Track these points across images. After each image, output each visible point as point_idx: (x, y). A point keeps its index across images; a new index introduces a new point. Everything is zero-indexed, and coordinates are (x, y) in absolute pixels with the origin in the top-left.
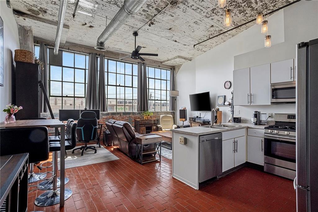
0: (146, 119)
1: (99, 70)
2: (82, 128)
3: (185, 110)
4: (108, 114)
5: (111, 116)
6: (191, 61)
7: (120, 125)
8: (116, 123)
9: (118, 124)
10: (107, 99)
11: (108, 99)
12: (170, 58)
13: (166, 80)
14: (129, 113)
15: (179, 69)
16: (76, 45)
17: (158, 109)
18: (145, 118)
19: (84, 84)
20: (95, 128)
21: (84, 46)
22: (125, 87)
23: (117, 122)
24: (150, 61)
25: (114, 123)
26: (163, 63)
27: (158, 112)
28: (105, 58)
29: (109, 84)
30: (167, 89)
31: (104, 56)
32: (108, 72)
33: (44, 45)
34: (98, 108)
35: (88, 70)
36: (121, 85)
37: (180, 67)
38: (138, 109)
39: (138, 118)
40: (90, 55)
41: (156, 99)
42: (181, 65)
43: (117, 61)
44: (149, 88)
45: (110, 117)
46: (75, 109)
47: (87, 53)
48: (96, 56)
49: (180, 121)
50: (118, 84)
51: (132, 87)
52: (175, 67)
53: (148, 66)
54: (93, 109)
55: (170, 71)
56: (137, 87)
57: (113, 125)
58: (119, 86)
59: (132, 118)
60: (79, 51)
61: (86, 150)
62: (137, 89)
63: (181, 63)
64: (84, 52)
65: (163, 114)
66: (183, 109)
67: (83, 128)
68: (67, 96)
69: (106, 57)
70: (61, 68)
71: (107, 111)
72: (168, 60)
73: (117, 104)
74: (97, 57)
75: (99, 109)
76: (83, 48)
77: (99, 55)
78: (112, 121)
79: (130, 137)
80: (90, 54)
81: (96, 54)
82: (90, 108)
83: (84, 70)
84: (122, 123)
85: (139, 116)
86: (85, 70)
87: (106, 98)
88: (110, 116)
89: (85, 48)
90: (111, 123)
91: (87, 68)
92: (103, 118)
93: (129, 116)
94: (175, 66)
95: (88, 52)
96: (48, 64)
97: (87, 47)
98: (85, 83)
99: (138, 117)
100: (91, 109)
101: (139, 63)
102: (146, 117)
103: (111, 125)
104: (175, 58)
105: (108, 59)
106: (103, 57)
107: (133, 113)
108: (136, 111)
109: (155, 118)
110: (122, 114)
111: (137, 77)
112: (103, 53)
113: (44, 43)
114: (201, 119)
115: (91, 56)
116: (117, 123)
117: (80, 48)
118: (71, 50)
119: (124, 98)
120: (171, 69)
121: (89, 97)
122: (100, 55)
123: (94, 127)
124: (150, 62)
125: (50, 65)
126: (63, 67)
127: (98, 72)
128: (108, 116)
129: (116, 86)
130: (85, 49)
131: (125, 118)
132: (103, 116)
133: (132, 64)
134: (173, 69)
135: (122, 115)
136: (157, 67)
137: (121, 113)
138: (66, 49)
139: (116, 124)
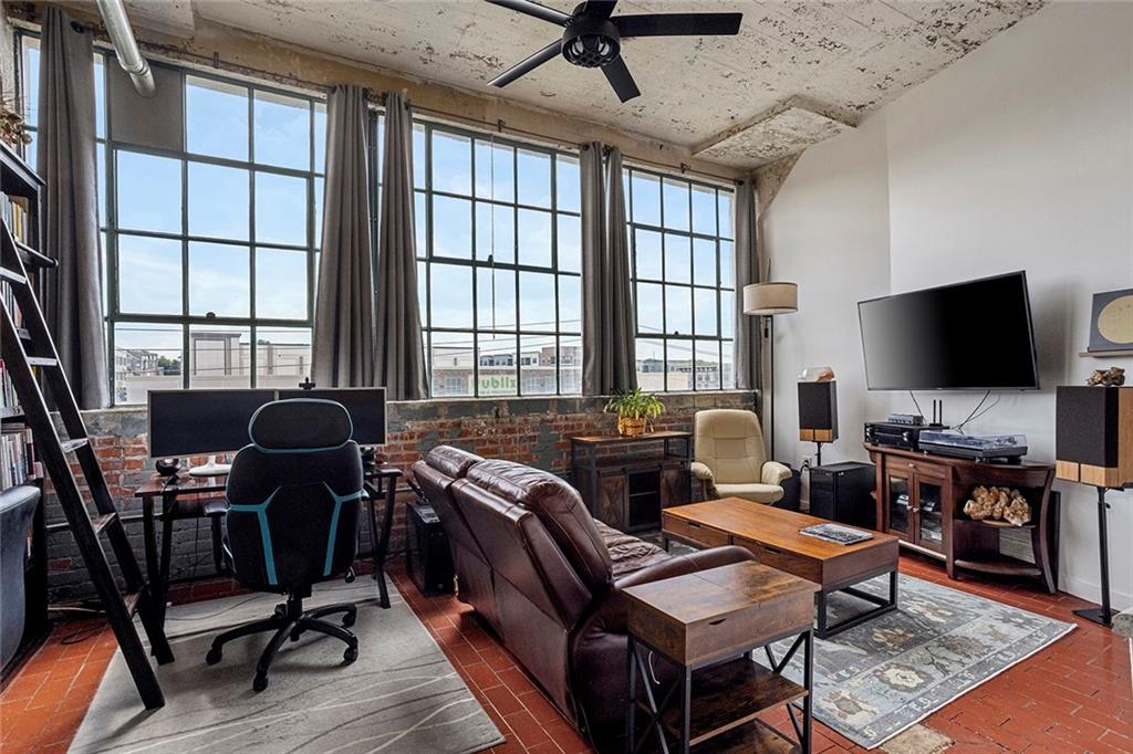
0: (630, 432)
1: (380, 180)
2: (260, 509)
3: (828, 384)
4: (432, 411)
5: (451, 421)
6: (854, 126)
7: (507, 496)
8: (474, 472)
9: (486, 486)
10: (425, 334)
11: (429, 330)
12: (743, 114)
13: (717, 239)
14: (541, 405)
15: (781, 179)
16: (257, 43)
17: (680, 384)
18: (625, 427)
19: (305, 253)
20: (345, 505)
21: (300, 50)
22: (517, 268)
23: (486, 468)
24: (641, 138)
25: (463, 473)
26: (703, 154)
27: (680, 398)
28: (412, 120)
29: (435, 254)
30: (719, 282)
31: (408, 107)
32: (429, 192)
33: (67, 25)
34: (378, 379)
35: (323, 180)
36: (495, 260)
37: (790, 169)
38: (589, 384)
39: (588, 426)
40: (335, 96)
41: (670, 331)
42: (794, 157)
43: (474, 136)
44: (638, 277)
45: (442, 425)
46: (258, 387)
47: (318, 88)
48: (365, 106)
49: (803, 438)
50: (482, 257)
51: (554, 270)
52: (761, 171)
53: (631, 168)
54: (352, 384)
55: (734, 195)
56: (579, 270)
57: (457, 485)
58: (490, 263)
59: (557, 428)
60: (274, 76)
61: (295, 638)
62: (579, 279)
63: (793, 148)
64: (300, 82)
65: (703, 404)
66: (815, 380)
67: (268, 511)
68: (211, 319)
69: (420, 109)
70: (178, 162)
71: (428, 396)
72: (731, 132)
73: (479, 367)
74: (374, 115)
75: (384, 383)
76: (298, 59)
77: (383, 100)
78: (452, 455)
79: (577, 581)
80: (333, 90)
81: (366, 95)
82: (335, 382)
83: (304, 181)
84: (520, 477)
85: (587, 416)
86: (310, 176)
87: (424, 324)
88: (442, 420)
89: (304, 58)
90: (446, 472)
91: (320, 169)
92: (406, 434)
93: (543, 421)
94: (760, 167)
95: (325, 81)
96: (96, 140)
97: (316, 54)
98: (310, 249)
99: (584, 424)
100: (343, 385)
101: (585, 147)
102: (629, 423)
103: (445, 484)
104: (773, 112)
105: (430, 127)
106: (405, 112)
107: (563, 405)
108: (573, 389)
109: (670, 429)
110: (505, 411)
111: (580, 219)
112: (405, 90)
113: (67, 18)
114: (944, 432)
115: (339, 101)
116: (485, 478)
117: (278, 59)
118: (228, 66)
119: (514, 329)
120: (741, 183)
121: (332, 323)
122: (388, 100)
123: (339, 500)
124: (641, 144)
125: (113, 145)
126: (186, 157)
127: (380, 189)
128: (435, 423)
129: (474, 263)
130: (307, 64)
131: (523, 430)
132: (407, 424)
133: (553, 153)
134: (747, 181)
135: (506, 414)
136: (672, 173)
137: (498, 403)
138: (200, 58)
139: (476, 480)
